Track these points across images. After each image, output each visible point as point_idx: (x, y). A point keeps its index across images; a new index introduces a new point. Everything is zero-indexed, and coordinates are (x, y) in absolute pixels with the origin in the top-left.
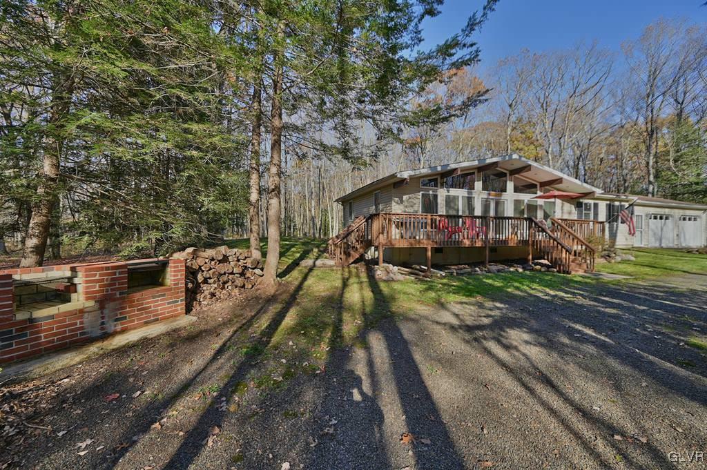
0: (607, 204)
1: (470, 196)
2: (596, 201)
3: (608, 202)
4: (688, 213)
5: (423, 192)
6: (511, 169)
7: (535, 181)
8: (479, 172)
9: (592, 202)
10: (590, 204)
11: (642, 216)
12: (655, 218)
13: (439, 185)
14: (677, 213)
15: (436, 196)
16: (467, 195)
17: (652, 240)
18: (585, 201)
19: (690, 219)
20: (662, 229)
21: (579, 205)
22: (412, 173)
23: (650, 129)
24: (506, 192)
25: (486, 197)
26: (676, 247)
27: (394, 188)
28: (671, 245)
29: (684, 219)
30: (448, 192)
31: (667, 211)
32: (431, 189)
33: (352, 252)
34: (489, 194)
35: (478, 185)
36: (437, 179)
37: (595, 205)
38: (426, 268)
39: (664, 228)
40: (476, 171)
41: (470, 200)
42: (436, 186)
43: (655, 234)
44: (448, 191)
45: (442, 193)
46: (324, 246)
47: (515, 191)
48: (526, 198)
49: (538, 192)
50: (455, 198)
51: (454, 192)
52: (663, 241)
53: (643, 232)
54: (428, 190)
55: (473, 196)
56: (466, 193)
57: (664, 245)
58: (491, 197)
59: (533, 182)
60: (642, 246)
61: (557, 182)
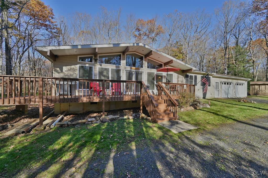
0: (201, 76)
1: (118, 69)
2: (196, 75)
3: (202, 75)
4: (239, 81)
5: (80, 65)
6: (145, 54)
7: (161, 62)
8: (123, 54)
9: (193, 75)
10: (193, 76)
11: (218, 83)
12: (225, 84)
13: (94, 61)
14: (235, 81)
15: (91, 68)
17: (224, 94)
18: (190, 74)
19: (240, 85)
20: (228, 90)
21: (187, 76)
23: (225, 47)
24: (142, 67)
25: (129, 70)
26: (234, 97)
28: (232, 97)
29: (238, 84)
31: (230, 81)
32: (87, 63)
34: (131, 68)
35: (123, 62)
36: (92, 57)
37: (196, 77)
39: (229, 89)
40: (121, 54)
41: (118, 71)
42: (91, 61)
43: (225, 92)
44: (101, 65)
45: (96, 66)
47: (149, 67)
48: (155, 71)
50: (107, 70)
51: (105, 66)
52: (229, 95)
53: (219, 91)
54: (85, 64)
55: (120, 69)
56: (115, 67)
57: (229, 97)
58: (132, 70)
60: (219, 97)
61: (171, 62)
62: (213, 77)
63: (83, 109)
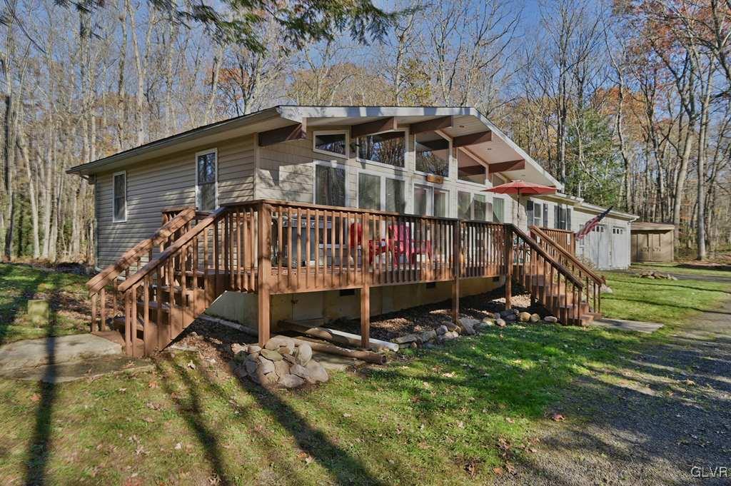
0: (555, 206)
1: (399, 178)
2: (548, 203)
3: (557, 204)
4: (617, 223)
5: (318, 162)
6: (454, 136)
7: (484, 161)
8: (411, 133)
9: (543, 203)
10: (540, 205)
13: (348, 149)
14: (610, 223)
15: (342, 174)
16: (393, 177)
18: (536, 201)
19: (618, 232)
20: (599, 246)
21: (530, 206)
22: (314, 113)
24: (447, 176)
25: (421, 182)
26: (609, 269)
27: (260, 145)
28: (605, 266)
29: (614, 231)
30: (364, 167)
32: (334, 158)
33: (174, 312)
34: (427, 178)
35: (410, 158)
36: (344, 136)
37: (545, 208)
38: (359, 337)
40: (406, 130)
41: (397, 185)
42: (342, 151)
43: (593, 252)
44: (363, 165)
45: (354, 169)
46: (48, 286)
47: (460, 176)
48: (474, 189)
49: (487, 181)
50: (375, 181)
51: (372, 168)
52: (600, 261)
53: (585, 249)
54: (329, 159)
55: (403, 178)
56: (393, 172)
57: (600, 267)
58: (429, 184)
59: (482, 163)
61: (517, 165)
62: (575, 209)
63: (324, 313)
